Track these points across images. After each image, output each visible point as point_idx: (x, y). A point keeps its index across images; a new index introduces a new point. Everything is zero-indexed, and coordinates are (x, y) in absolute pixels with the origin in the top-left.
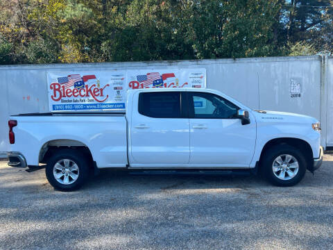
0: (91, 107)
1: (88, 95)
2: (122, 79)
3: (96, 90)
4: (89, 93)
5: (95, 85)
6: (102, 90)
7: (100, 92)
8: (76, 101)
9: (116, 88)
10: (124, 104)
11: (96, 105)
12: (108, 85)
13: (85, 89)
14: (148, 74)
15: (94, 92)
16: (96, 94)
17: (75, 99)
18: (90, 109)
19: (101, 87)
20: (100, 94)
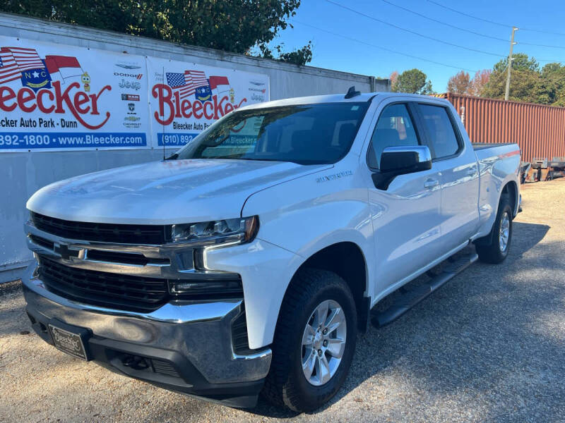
0: (71, 141)
1: (60, 110)
2: (139, 77)
3: (81, 98)
4: (64, 105)
5: (77, 85)
6: (95, 98)
7: (89, 104)
8: (31, 123)
9: (125, 97)
10: (143, 136)
11: (82, 135)
12: (109, 88)
13: (53, 90)
14: (187, 72)
15: (78, 103)
16: (83, 107)
17: (27, 116)
18: (67, 145)
19: (94, 90)
20: (91, 110)
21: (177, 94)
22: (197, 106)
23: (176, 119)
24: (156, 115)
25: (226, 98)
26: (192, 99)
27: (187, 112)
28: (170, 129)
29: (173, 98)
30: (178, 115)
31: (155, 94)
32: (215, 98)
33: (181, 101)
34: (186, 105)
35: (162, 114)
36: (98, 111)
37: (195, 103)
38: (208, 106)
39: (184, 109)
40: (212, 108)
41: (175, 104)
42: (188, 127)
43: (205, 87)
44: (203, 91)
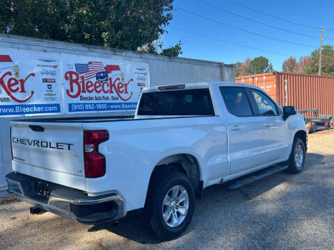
6: (23, 82)
9: (46, 80)
12: (33, 75)
20: (20, 90)
21: (82, 77)
22: (98, 85)
23: (82, 94)
24: (68, 91)
25: (118, 79)
26: (94, 80)
27: (90, 89)
28: (77, 100)
29: (80, 80)
30: (84, 91)
31: (67, 78)
32: (110, 79)
33: (86, 82)
34: (90, 84)
35: (72, 90)
36: (25, 90)
37: (96, 83)
38: (106, 85)
39: (88, 87)
40: (108, 86)
41: (81, 84)
42: (91, 99)
43: (103, 72)
44: (102, 75)
